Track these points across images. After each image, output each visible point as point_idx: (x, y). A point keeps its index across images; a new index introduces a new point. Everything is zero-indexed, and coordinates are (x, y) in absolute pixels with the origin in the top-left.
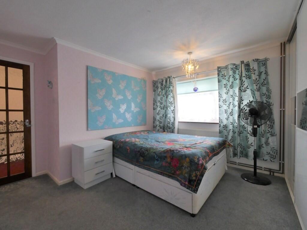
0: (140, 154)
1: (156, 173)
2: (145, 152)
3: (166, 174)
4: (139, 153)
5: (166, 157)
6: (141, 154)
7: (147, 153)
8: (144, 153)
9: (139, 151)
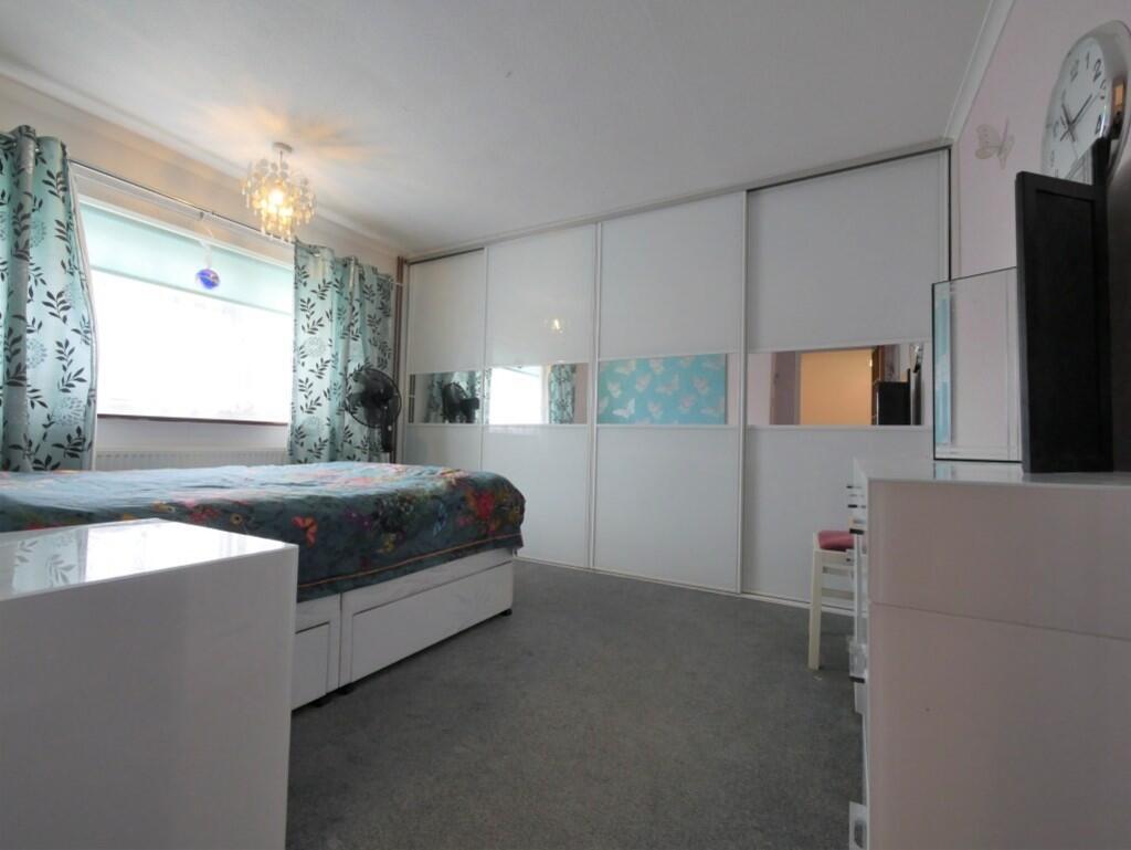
0: (383, 522)
1: (445, 562)
2: (403, 509)
3: (468, 549)
4: (376, 523)
5: (463, 499)
6: (388, 523)
7: (412, 508)
8: (400, 512)
9: (375, 516)
